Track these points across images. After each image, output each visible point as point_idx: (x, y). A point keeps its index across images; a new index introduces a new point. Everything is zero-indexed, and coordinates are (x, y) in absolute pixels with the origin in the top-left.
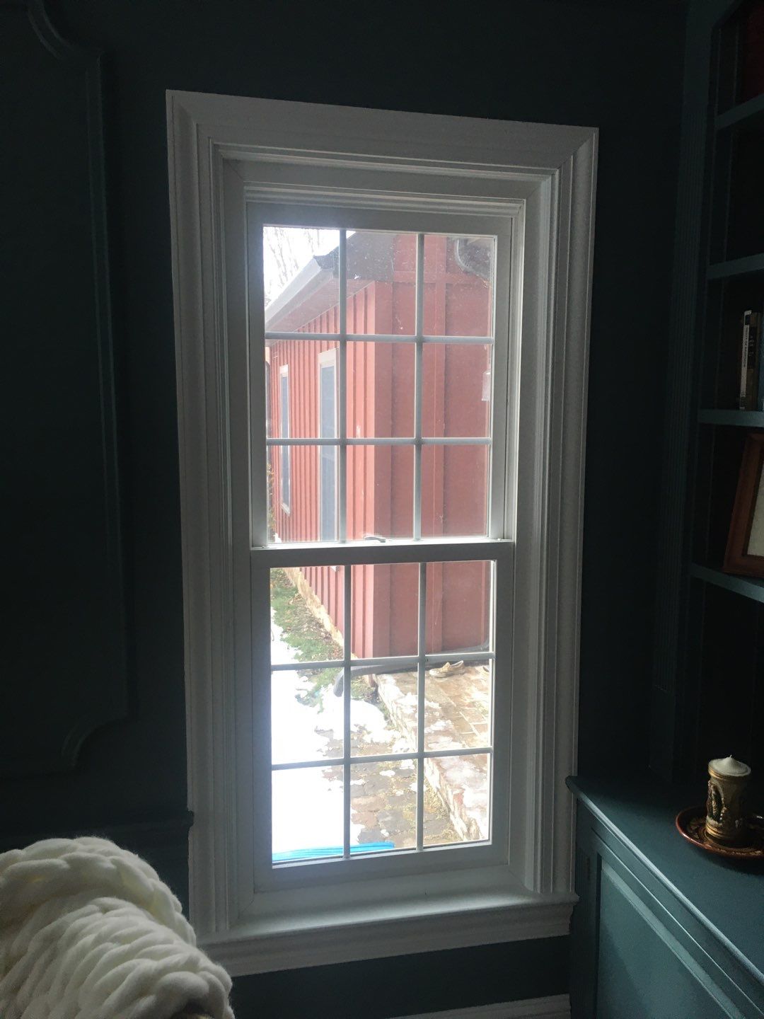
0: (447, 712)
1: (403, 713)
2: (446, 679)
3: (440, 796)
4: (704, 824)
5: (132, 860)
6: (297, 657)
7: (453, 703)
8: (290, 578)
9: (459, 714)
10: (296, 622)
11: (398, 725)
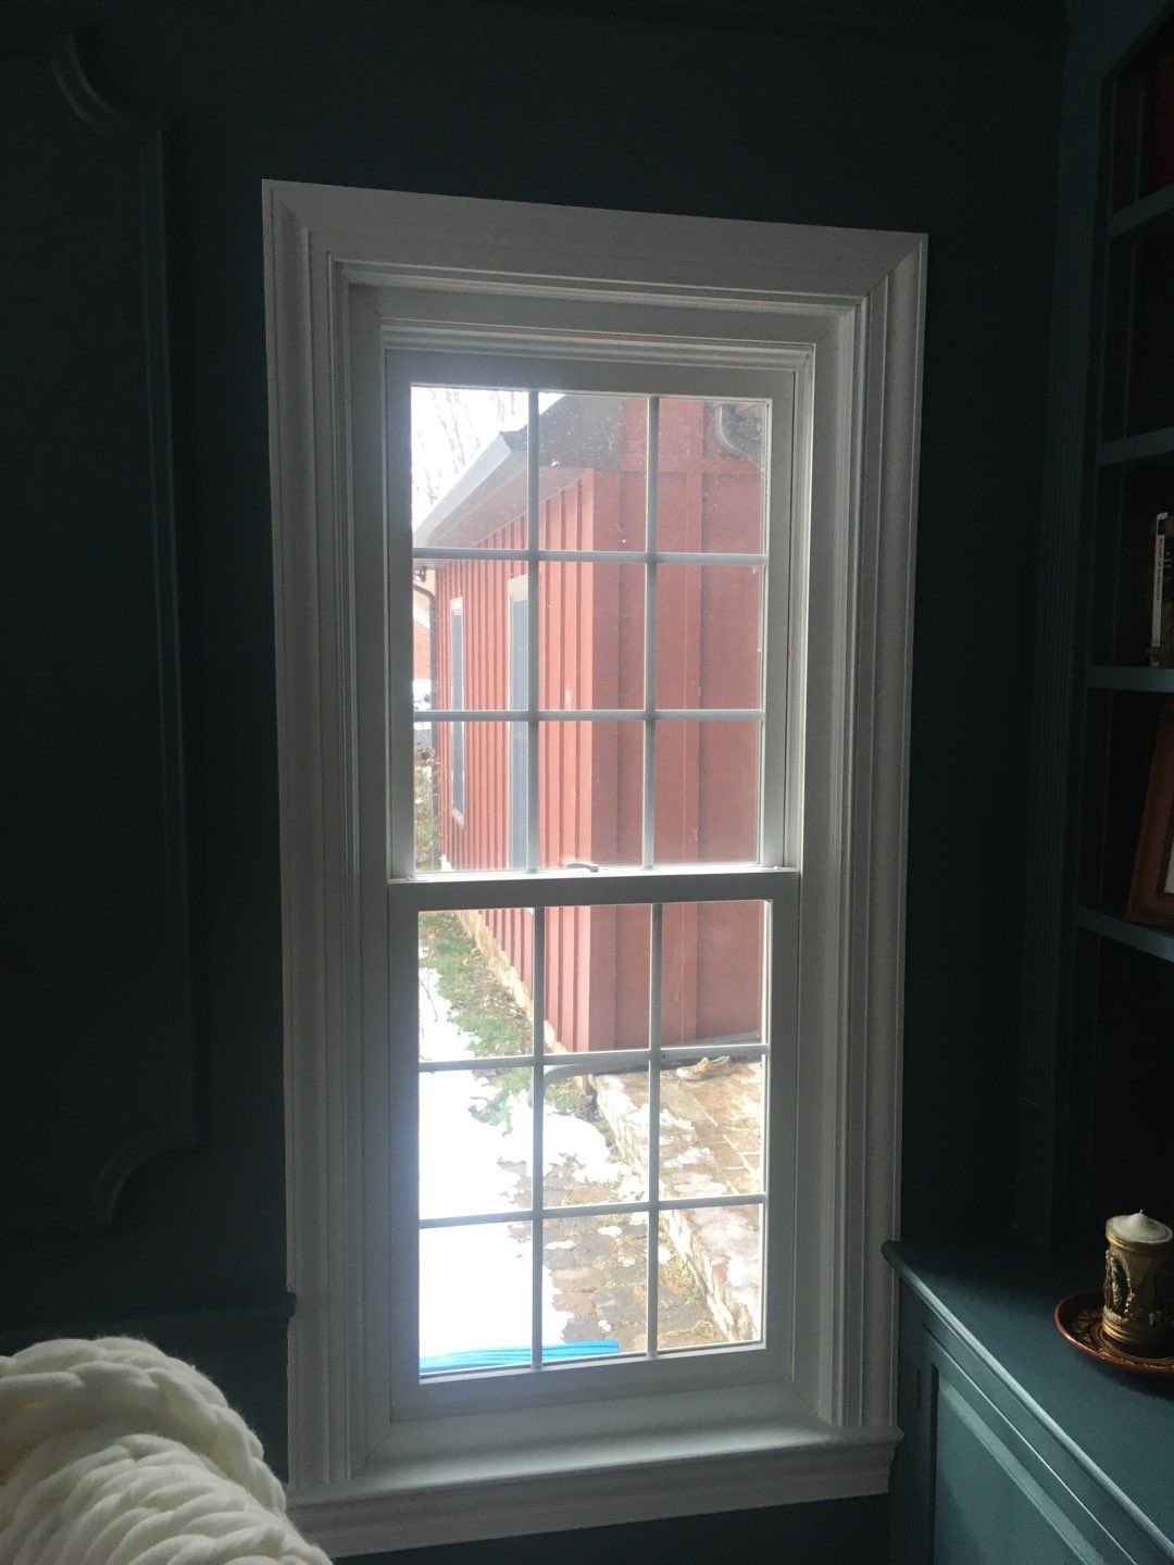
0: (704, 1134)
1: (634, 1137)
2: (703, 1083)
3: (691, 1268)
4: (1100, 1320)
5: (185, 1375)
6: (472, 1047)
7: (713, 1121)
8: (464, 924)
9: (722, 1139)
10: (472, 991)
11: (627, 1155)
